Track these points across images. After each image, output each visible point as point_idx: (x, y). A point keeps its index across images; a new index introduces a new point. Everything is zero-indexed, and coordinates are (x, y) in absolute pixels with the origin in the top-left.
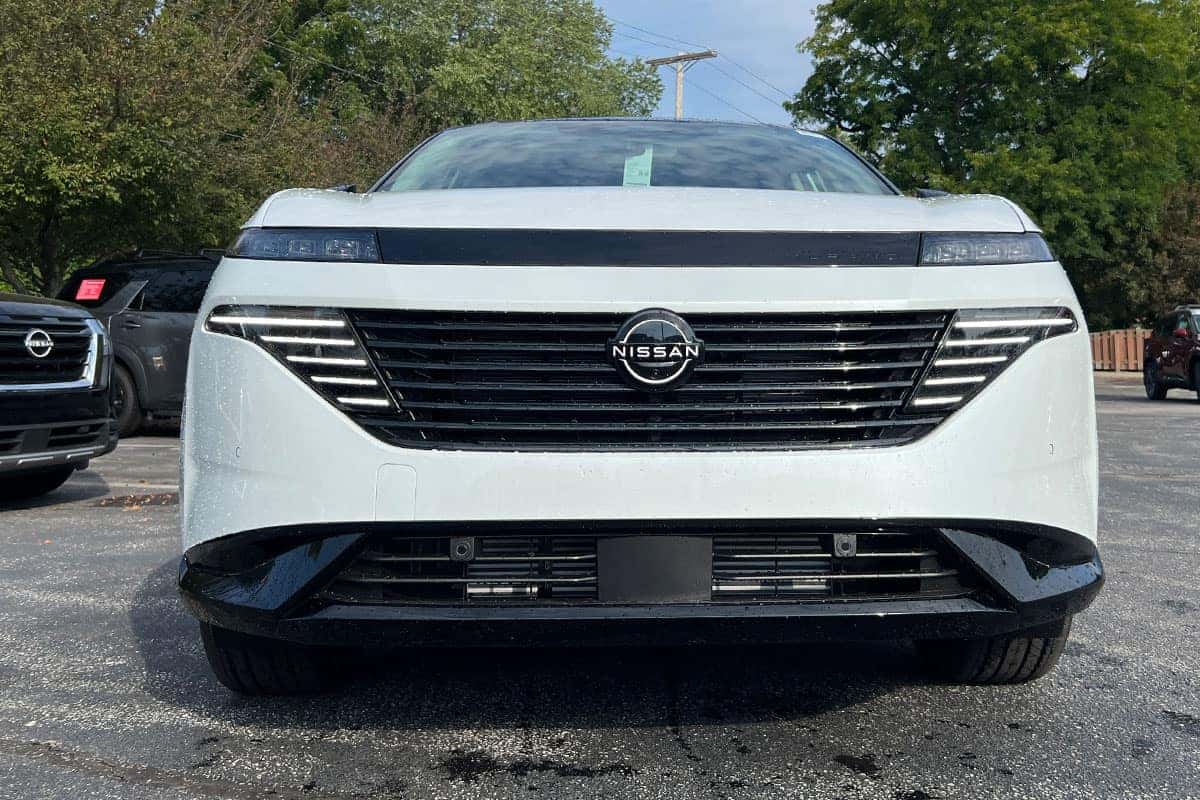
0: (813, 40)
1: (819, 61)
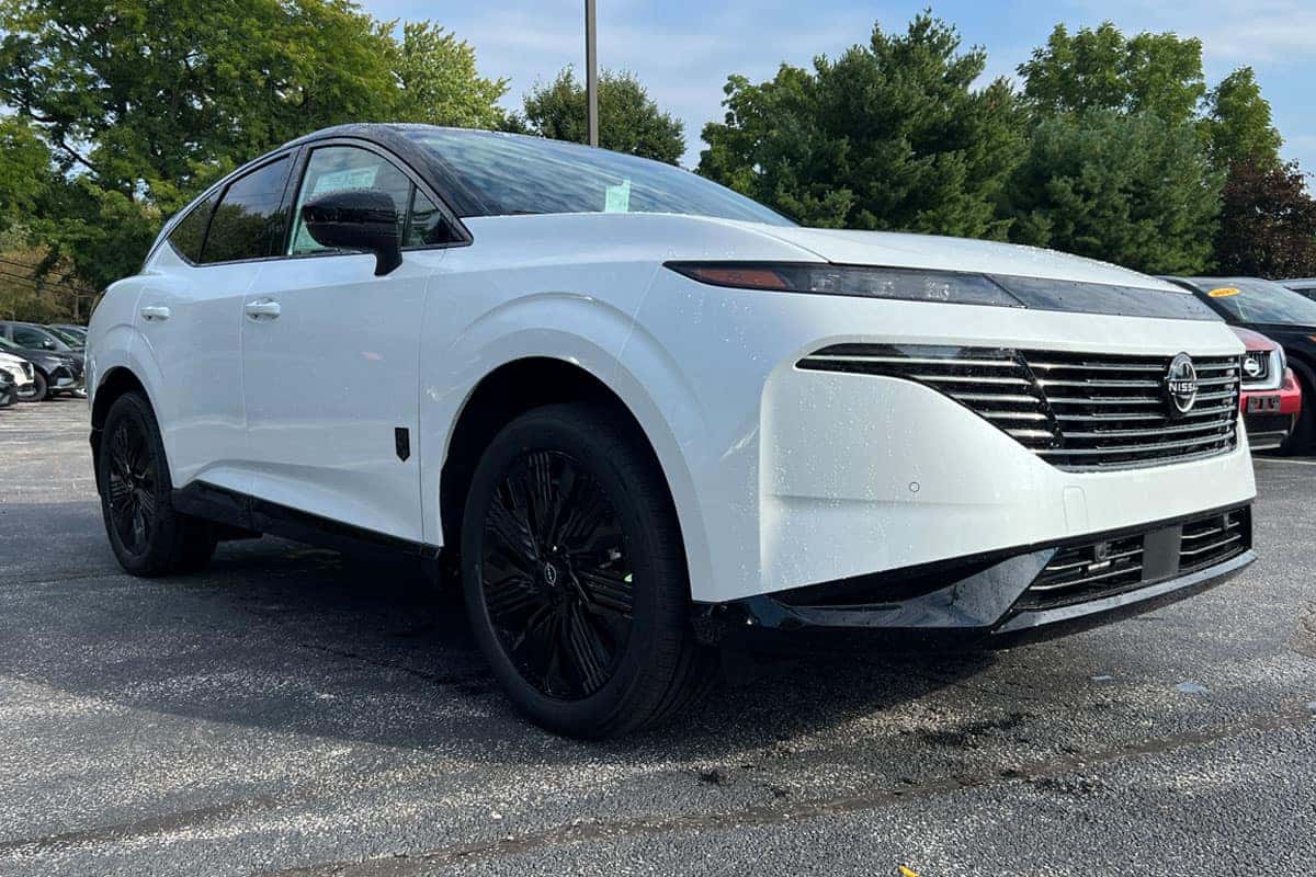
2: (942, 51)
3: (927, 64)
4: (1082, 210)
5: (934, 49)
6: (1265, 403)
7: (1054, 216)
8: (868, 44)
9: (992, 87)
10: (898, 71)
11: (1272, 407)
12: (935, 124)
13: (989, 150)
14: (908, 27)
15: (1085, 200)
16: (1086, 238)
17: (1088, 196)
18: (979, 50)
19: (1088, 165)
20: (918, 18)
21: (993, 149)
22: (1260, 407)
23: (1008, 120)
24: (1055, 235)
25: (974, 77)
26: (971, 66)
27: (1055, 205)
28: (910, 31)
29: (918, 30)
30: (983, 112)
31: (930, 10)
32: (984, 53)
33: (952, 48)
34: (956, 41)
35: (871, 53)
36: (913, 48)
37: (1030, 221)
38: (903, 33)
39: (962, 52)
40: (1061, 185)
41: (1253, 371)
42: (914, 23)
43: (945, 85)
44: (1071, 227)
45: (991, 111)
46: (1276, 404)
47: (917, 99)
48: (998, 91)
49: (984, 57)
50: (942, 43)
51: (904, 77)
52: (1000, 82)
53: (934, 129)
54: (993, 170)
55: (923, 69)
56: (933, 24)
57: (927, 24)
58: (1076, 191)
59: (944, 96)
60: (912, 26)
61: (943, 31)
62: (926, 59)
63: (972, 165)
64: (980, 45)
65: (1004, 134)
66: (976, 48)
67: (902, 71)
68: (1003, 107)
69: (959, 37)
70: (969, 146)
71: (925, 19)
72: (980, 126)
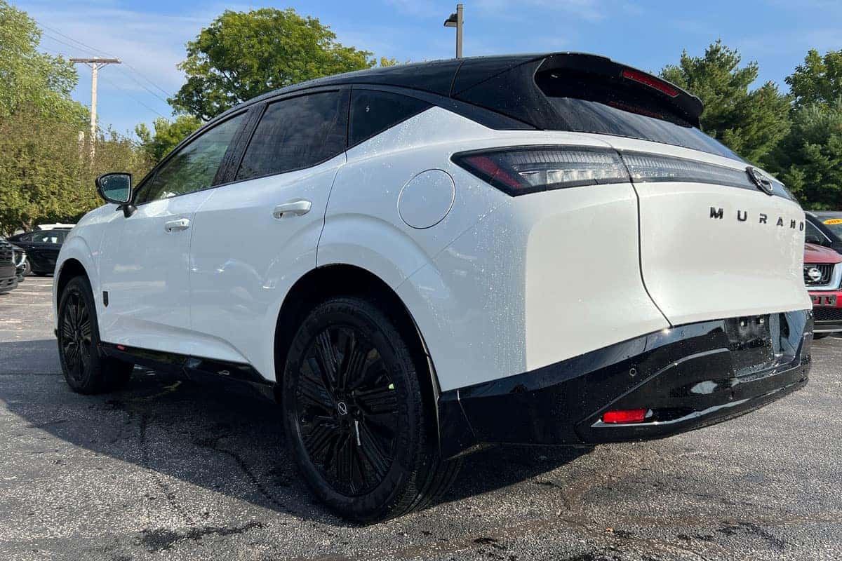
0: (187, 64)
1: (190, 77)
2: (728, 67)
3: (716, 75)
4: (828, 166)
5: (722, 66)
6: (823, 300)
7: (808, 169)
8: (679, 64)
9: (763, 88)
10: (696, 80)
11: (830, 303)
12: (723, 112)
13: (760, 129)
14: (705, 53)
15: (830, 160)
16: (829, 185)
17: (833, 156)
18: (753, 65)
19: (833, 136)
20: (711, 47)
21: (763, 127)
22: (819, 303)
23: (774, 109)
24: (806, 183)
25: (749, 82)
26: (748, 74)
27: (808, 162)
28: (706, 55)
29: (712, 54)
30: (756, 104)
31: (720, 41)
32: (756, 66)
33: (735, 64)
34: (738, 59)
35: (681, 69)
36: (708, 65)
37: (789, 173)
38: (702, 56)
39: (741, 67)
40: (812, 148)
41: (816, 277)
42: (709, 50)
43: (729, 88)
44: (819, 177)
45: (761, 104)
46: (833, 301)
47: (708, 98)
48: (767, 91)
49: (757, 69)
50: (728, 61)
51: (701, 84)
52: (768, 85)
53: (721, 116)
54: (763, 140)
55: (714, 78)
56: (722, 49)
57: (718, 50)
58: (823, 153)
59: (728, 95)
60: (707, 52)
61: (728, 54)
62: (716, 72)
63: (747, 138)
64: (754, 61)
65: (771, 117)
66: (751, 63)
67: (699, 80)
68: (770, 101)
69: (739, 57)
70: (745, 126)
71: (716, 47)
72: (755, 113)
